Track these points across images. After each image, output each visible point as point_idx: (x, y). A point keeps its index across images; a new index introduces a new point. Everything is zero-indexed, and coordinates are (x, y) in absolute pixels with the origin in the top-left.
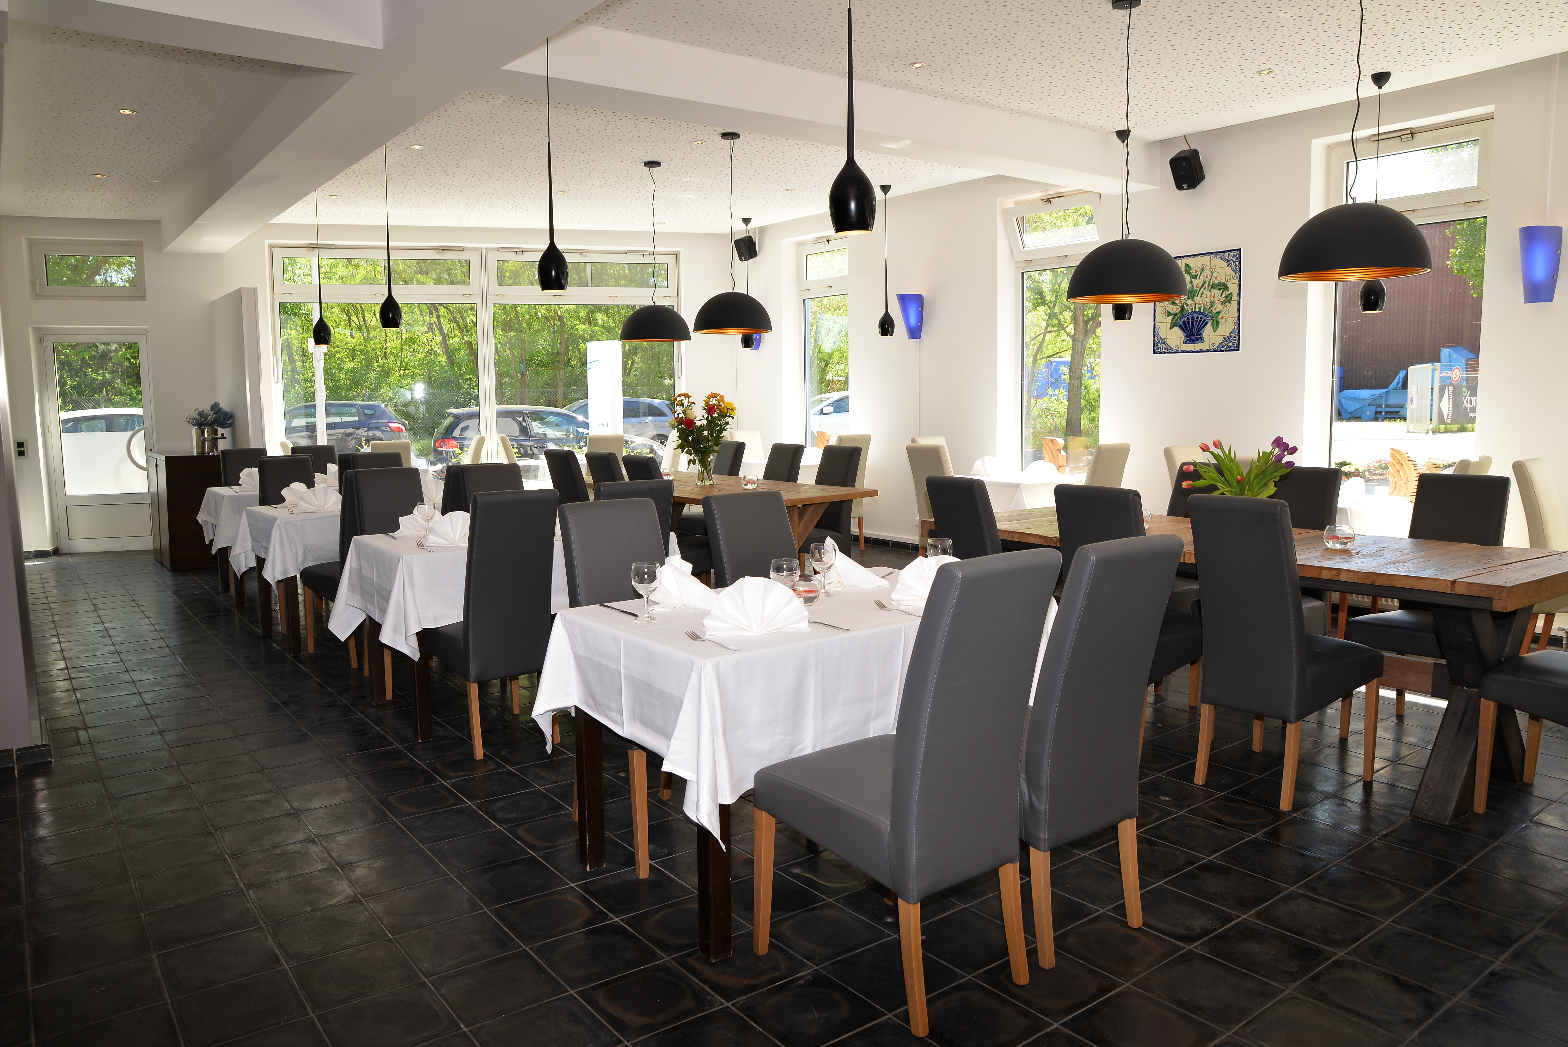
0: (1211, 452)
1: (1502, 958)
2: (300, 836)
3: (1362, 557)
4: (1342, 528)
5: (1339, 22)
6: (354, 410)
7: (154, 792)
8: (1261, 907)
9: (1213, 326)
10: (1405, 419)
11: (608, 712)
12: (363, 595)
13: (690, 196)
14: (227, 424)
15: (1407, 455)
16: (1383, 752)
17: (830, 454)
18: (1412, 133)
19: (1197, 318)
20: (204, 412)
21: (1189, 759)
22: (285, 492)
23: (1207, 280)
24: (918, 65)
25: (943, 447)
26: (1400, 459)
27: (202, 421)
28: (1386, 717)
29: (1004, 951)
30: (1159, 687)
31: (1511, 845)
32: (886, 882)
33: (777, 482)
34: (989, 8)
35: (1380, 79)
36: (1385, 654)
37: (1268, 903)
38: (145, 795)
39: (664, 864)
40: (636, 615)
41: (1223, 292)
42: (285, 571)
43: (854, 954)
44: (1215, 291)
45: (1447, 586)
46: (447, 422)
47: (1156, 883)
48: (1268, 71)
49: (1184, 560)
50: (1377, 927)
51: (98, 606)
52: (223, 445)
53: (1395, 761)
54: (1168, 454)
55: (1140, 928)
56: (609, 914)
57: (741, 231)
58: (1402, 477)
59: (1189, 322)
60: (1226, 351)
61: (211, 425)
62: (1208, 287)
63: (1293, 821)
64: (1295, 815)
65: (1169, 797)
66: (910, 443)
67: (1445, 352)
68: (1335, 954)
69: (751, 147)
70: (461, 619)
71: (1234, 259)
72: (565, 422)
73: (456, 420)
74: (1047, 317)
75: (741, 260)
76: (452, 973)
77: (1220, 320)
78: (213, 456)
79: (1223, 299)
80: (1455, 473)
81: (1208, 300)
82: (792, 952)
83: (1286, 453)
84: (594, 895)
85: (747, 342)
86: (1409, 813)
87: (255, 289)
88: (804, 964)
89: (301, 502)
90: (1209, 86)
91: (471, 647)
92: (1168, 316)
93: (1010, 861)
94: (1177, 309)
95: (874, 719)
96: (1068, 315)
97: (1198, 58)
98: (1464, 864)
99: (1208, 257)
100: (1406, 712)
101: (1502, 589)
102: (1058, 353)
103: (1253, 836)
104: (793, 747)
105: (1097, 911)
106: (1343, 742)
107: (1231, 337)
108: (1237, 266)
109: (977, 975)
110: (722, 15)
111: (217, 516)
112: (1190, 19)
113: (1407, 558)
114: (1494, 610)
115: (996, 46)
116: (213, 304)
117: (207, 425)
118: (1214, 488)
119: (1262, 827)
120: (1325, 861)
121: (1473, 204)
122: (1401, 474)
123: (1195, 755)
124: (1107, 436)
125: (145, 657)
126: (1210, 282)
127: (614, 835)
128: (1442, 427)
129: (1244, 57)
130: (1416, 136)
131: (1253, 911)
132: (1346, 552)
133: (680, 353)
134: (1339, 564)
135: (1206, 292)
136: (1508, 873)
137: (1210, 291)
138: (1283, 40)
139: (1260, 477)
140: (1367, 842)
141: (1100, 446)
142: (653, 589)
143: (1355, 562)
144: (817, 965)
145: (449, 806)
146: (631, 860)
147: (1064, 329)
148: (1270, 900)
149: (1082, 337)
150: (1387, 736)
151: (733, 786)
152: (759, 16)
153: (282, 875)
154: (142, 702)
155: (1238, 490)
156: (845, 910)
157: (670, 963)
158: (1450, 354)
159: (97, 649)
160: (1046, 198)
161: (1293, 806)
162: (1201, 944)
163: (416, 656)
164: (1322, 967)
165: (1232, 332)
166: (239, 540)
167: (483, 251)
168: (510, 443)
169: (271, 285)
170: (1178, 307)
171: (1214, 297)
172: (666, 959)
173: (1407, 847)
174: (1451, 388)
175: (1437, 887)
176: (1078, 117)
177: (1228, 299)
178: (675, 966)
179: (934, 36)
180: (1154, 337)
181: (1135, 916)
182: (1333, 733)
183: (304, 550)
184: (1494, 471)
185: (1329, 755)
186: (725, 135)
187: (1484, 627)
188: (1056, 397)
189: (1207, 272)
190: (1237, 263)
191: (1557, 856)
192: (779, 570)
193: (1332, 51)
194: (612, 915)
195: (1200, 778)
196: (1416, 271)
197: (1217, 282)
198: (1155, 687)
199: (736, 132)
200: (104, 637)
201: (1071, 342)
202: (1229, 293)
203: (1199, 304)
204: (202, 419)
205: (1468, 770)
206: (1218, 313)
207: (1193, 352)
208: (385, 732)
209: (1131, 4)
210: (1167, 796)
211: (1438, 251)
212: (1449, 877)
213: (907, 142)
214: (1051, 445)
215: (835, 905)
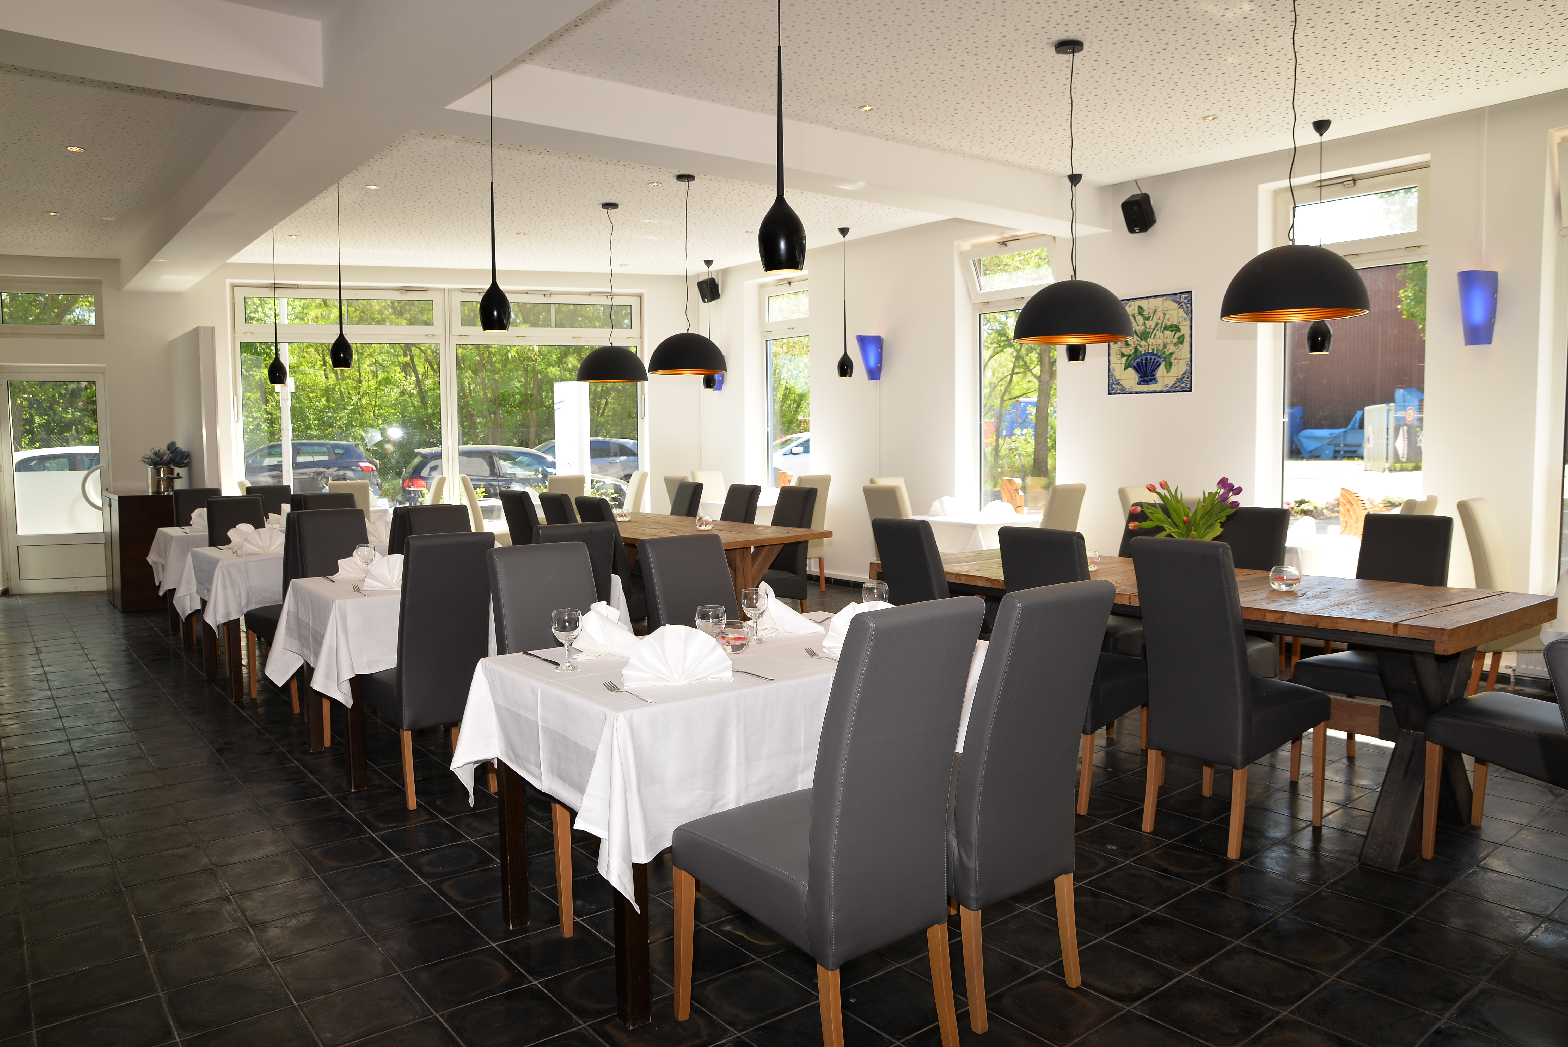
0: (1158, 493)
1: (1447, 1015)
2: (214, 894)
3: (1307, 599)
4: (1290, 570)
5: (1278, 70)
6: (325, 449)
7: (67, 848)
8: (1204, 963)
9: (1166, 367)
10: (1362, 458)
11: (526, 764)
12: (300, 640)
13: (650, 237)
14: (183, 463)
15: (1357, 495)
16: (1333, 796)
17: (787, 494)
18: (1354, 179)
19: (1151, 359)
20: (160, 451)
21: (1138, 806)
22: (231, 533)
23: (1160, 322)
24: (867, 108)
25: (899, 487)
26: (1350, 498)
27: (157, 461)
28: (1337, 758)
29: (933, 1016)
30: (1111, 729)
31: (1459, 892)
32: (805, 946)
33: (733, 523)
34: (934, 51)
35: (1321, 126)
36: (1332, 696)
37: (1211, 959)
38: (57, 850)
39: (590, 922)
40: (557, 664)
41: (1175, 333)
42: (228, 614)
43: (779, 1019)
44: (1167, 333)
45: (1390, 629)
46: (416, 461)
47: (1098, 938)
48: (1213, 117)
49: (1130, 603)
50: (1322, 983)
51: (41, 649)
52: (179, 485)
53: (1346, 804)
54: (1122, 493)
55: (1078, 988)
56: (528, 976)
57: (704, 273)
58: (1353, 517)
59: (1142, 363)
60: (1179, 391)
61: (167, 464)
62: (1161, 328)
63: (1241, 870)
64: (1242, 863)
65: (1116, 845)
66: (868, 484)
67: (1399, 393)
68: (1279, 1013)
69: (707, 189)
70: (394, 665)
71: (1186, 301)
72: (536, 462)
73: (424, 460)
74: (1014, 359)
75: (704, 302)
76: (355, 1043)
77: (1172, 361)
78: (169, 496)
79: (1175, 340)
80: (1402, 514)
81: (1160, 342)
82: (714, 1018)
83: (1231, 494)
84: (513, 955)
85: (709, 383)
86: (1357, 859)
87: (213, 328)
88: (726, 1031)
89: (246, 544)
90: (1156, 131)
91: (404, 694)
92: (1122, 357)
93: (938, 922)
94: (1131, 350)
95: (802, 772)
96: (1034, 356)
97: (1143, 103)
98: (1411, 913)
99: (1160, 299)
100: (1357, 754)
101: (1443, 632)
102: (1024, 394)
103: (1200, 887)
104: (714, 802)
105: (1036, 969)
106: (1294, 785)
107: (1184, 378)
108: (1188, 308)
109: (906, 1041)
110: (668, 56)
111: (165, 557)
112: (1133, 64)
113: (1352, 600)
114: (1435, 653)
115: (944, 89)
116: (172, 343)
117: (163, 464)
118: (1160, 529)
119: (1209, 877)
120: (1271, 912)
121: (1413, 249)
122: (1352, 513)
123: (1143, 801)
124: (1063, 477)
125: (81, 702)
126: (1162, 324)
127: (542, 890)
128: (1398, 465)
129: (1189, 103)
130: (1358, 182)
131: (1196, 968)
132: (1291, 594)
133: (643, 394)
134: (1283, 606)
135: (1159, 334)
136: (1457, 922)
137: (1163, 332)
138: (1225, 87)
139: (1206, 517)
140: (1314, 891)
141: (1056, 487)
142: (574, 637)
143: (1299, 604)
144: (739, 1031)
145: (375, 860)
146: (555, 917)
147: (1030, 371)
148: (1213, 955)
149: (1048, 379)
150: (1337, 779)
151: (649, 845)
152: (705, 58)
153: (190, 936)
154: (71, 750)
155: (1185, 530)
156: (774, 971)
157: (587, 1030)
158: (1404, 395)
159: (33, 695)
160: (1002, 241)
161: (1241, 853)
162: (1141, 1004)
163: (349, 703)
164: (1264, 1028)
165: (1184, 373)
166: (184, 582)
167: (447, 292)
168: (471, 483)
169: (233, 324)
170: (1131, 348)
171: (1166, 338)
172: (583, 1025)
173: (1355, 896)
174: (1405, 428)
175: (1384, 938)
176: (1030, 161)
177: (1180, 340)
178: (590, 1034)
179: (881, 79)
180: (1109, 378)
181: (1074, 977)
182: (1284, 776)
183: (248, 593)
184: (1439, 512)
185: (1279, 799)
186: (681, 177)
187: (1428, 669)
188: (1024, 437)
189: (1159, 314)
190: (1189, 305)
191: (1504, 904)
192: (704, 617)
193: (1273, 98)
194: (531, 978)
195: (1148, 825)
196: (1356, 313)
197: (1169, 323)
198: (1107, 729)
199: (691, 173)
200: (41, 681)
201: (1038, 384)
202: (1181, 334)
203: (1153, 345)
204: (158, 459)
205: (1415, 815)
206: (1171, 354)
207: (1147, 393)
208: (319, 781)
209: (1074, 48)
210: (1113, 844)
211: (1382, 294)
212: (1396, 928)
213: (862, 184)
214: (1008, 485)
215: (764, 965)
